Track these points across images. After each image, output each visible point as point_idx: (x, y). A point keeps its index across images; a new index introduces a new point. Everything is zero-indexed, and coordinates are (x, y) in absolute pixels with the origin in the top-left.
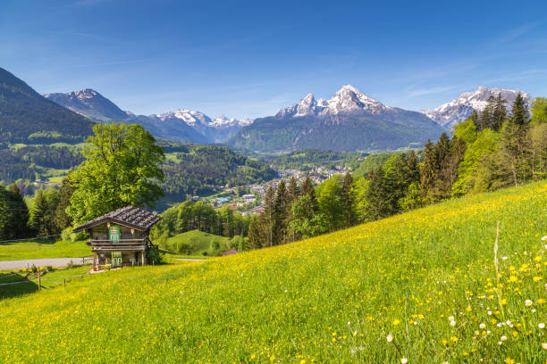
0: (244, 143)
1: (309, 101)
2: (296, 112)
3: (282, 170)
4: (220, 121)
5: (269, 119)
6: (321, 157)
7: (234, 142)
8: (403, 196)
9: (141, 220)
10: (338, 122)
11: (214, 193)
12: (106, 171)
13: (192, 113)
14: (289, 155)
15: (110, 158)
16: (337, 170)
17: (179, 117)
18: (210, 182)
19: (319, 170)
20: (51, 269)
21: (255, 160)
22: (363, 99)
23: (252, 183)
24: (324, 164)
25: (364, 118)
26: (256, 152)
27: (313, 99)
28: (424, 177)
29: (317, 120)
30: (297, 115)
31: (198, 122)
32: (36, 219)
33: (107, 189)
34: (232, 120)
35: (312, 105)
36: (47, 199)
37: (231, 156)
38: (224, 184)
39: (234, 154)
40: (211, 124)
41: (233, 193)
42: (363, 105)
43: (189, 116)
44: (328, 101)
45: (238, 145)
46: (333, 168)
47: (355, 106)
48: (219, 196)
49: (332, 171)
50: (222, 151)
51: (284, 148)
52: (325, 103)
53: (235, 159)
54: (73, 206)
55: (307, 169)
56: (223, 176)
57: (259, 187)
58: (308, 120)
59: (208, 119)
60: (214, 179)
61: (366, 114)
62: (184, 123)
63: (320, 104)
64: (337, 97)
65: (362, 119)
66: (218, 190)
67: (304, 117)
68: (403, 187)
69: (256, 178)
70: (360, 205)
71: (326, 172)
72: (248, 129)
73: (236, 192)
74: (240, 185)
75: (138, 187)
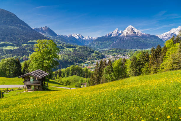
0: (94, 46)
1: (117, 31)
2: (112, 35)
3: (106, 55)
4: (86, 38)
5: (103, 37)
6: (120, 51)
7: (91, 45)
8: (143, 67)
9: (41, 75)
10: (126, 39)
11: (83, 62)
12: (40, 56)
13: (78, 35)
14: (109, 50)
15: (42, 51)
16: (125, 56)
17: (74, 36)
18: (82, 59)
19: (119, 56)
20: (13, 90)
21: (98, 51)
22: (136, 30)
23: (96, 59)
24: (121, 54)
25: (136, 37)
26: (98, 49)
27: (118, 31)
28: (151, 61)
29: (119, 38)
30: (112, 36)
31: (79, 38)
32: (23, 70)
33: (40, 62)
34: (90, 37)
35: (118, 33)
36: (27, 63)
37: (89, 50)
38: (87, 59)
39: (90, 49)
40: (83, 38)
41: (90, 63)
42: (135, 33)
43: (77, 36)
44: (123, 31)
45: (92, 46)
46: (124, 55)
47: (132, 33)
48: (85, 64)
49: (123, 56)
50: (87, 48)
51: (107, 48)
52: (122, 32)
53: (91, 51)
54: (30, 67)
55: (115, 55)
56: (87, 57)
57: (98, 61)
58: (116, 38)
59: (83, 37)
60: (84, 58)
61: (137, 36)
62: (75, 38)
63: (120, 32)
64: (126, 30)
65: (135, 38)
66: (85, 61)
67: (114, 37)
68: (143, 64)
69: (97, 58)
70: (128, 70)
71: (121, 56)
72: (96, 40)
73: (91, 62)
74: (92, 60)
75: (50, 62)
